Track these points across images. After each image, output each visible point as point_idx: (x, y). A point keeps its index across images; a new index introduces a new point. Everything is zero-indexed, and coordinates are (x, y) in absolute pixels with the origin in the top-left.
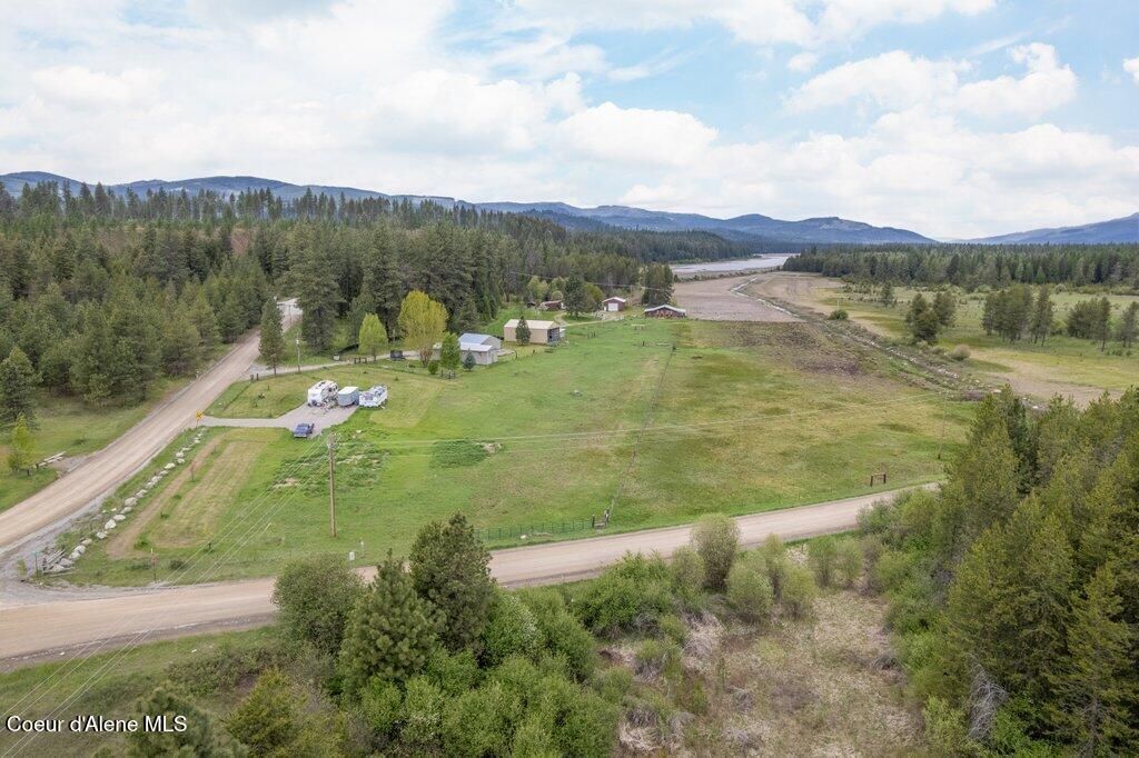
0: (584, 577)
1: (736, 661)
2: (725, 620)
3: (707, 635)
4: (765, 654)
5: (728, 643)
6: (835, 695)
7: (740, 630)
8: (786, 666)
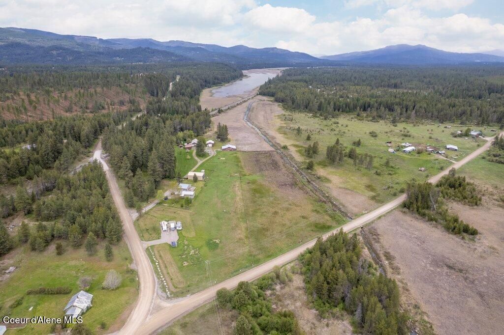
0: (256, 279)
1: (284, 291)
2: (280, 284)
3: (278, 287)
4: (287, 289)
5: (282, 288)
6: (297, 295)
7: (283, 285)
8: (290, 290)
